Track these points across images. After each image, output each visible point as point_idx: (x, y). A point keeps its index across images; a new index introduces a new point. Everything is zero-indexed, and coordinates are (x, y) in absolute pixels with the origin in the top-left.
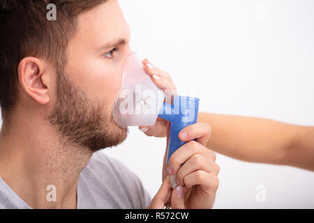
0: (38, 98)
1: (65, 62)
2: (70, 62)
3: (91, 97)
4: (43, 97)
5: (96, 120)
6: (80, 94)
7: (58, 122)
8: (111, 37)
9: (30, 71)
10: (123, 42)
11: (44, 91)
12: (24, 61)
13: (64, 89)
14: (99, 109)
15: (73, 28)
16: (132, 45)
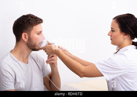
0: (25, 40)
1: (30, 34)
2: (31, 35)
3: (34, 41)
4: (26, 40)
5: (35, 45)
6: (32, 40)
7: (27, 45)
8: (39, 30)
9: (24, 35)
10: (41, 32)
11: (26, 39)
12: (23, 33)
13: (30, 39)
14: (36, 43)
15: (32, 29)
16: (43, 33)
